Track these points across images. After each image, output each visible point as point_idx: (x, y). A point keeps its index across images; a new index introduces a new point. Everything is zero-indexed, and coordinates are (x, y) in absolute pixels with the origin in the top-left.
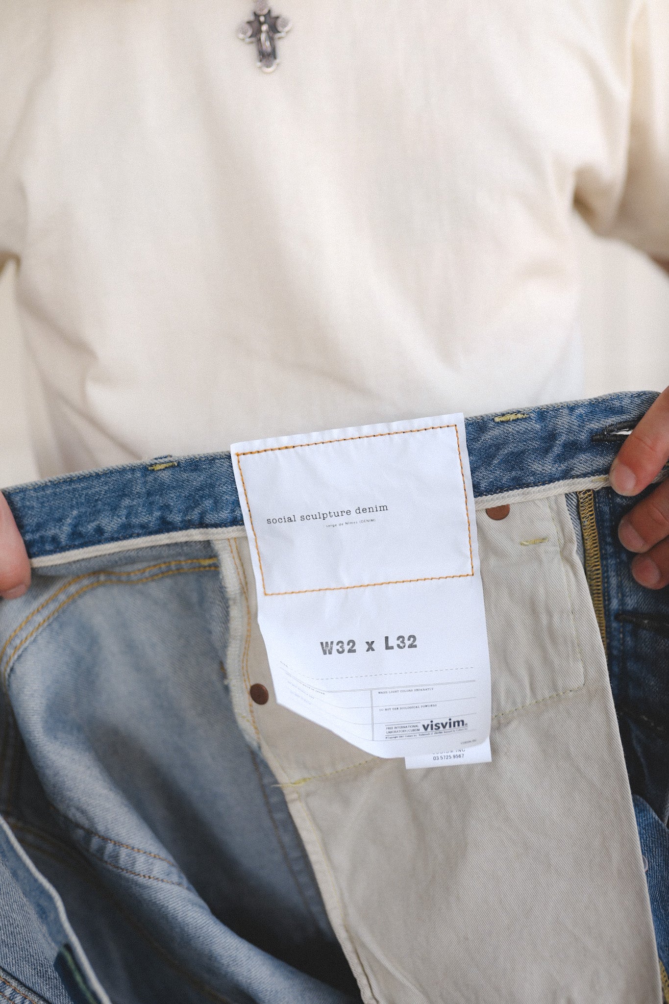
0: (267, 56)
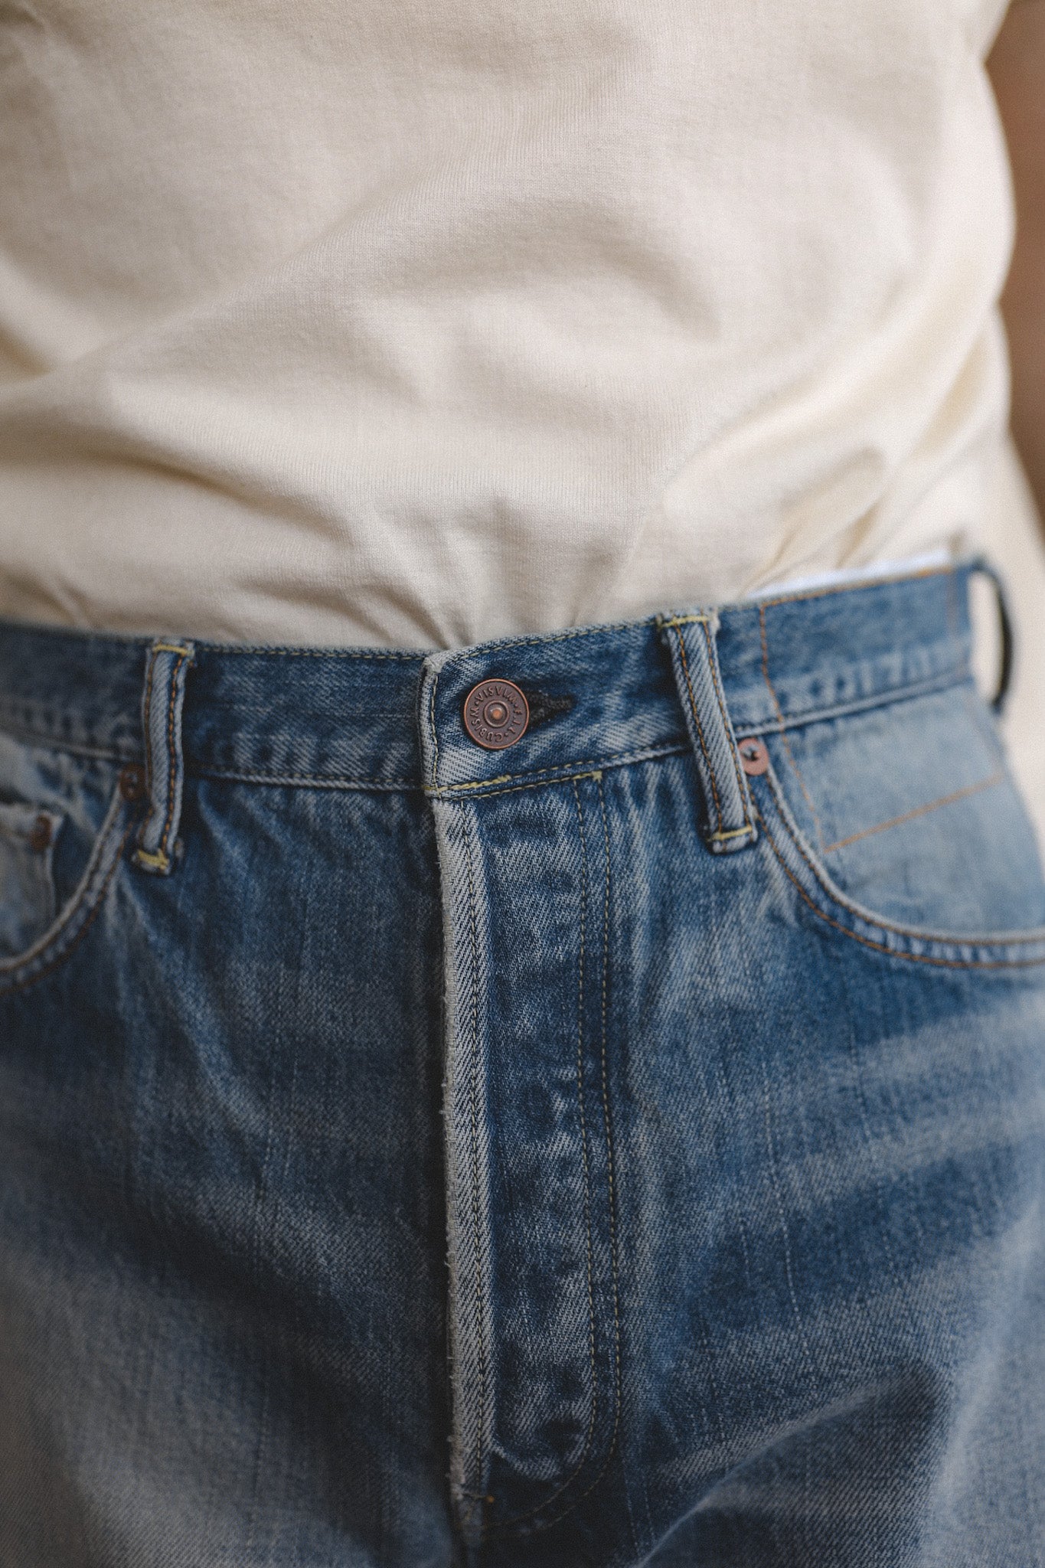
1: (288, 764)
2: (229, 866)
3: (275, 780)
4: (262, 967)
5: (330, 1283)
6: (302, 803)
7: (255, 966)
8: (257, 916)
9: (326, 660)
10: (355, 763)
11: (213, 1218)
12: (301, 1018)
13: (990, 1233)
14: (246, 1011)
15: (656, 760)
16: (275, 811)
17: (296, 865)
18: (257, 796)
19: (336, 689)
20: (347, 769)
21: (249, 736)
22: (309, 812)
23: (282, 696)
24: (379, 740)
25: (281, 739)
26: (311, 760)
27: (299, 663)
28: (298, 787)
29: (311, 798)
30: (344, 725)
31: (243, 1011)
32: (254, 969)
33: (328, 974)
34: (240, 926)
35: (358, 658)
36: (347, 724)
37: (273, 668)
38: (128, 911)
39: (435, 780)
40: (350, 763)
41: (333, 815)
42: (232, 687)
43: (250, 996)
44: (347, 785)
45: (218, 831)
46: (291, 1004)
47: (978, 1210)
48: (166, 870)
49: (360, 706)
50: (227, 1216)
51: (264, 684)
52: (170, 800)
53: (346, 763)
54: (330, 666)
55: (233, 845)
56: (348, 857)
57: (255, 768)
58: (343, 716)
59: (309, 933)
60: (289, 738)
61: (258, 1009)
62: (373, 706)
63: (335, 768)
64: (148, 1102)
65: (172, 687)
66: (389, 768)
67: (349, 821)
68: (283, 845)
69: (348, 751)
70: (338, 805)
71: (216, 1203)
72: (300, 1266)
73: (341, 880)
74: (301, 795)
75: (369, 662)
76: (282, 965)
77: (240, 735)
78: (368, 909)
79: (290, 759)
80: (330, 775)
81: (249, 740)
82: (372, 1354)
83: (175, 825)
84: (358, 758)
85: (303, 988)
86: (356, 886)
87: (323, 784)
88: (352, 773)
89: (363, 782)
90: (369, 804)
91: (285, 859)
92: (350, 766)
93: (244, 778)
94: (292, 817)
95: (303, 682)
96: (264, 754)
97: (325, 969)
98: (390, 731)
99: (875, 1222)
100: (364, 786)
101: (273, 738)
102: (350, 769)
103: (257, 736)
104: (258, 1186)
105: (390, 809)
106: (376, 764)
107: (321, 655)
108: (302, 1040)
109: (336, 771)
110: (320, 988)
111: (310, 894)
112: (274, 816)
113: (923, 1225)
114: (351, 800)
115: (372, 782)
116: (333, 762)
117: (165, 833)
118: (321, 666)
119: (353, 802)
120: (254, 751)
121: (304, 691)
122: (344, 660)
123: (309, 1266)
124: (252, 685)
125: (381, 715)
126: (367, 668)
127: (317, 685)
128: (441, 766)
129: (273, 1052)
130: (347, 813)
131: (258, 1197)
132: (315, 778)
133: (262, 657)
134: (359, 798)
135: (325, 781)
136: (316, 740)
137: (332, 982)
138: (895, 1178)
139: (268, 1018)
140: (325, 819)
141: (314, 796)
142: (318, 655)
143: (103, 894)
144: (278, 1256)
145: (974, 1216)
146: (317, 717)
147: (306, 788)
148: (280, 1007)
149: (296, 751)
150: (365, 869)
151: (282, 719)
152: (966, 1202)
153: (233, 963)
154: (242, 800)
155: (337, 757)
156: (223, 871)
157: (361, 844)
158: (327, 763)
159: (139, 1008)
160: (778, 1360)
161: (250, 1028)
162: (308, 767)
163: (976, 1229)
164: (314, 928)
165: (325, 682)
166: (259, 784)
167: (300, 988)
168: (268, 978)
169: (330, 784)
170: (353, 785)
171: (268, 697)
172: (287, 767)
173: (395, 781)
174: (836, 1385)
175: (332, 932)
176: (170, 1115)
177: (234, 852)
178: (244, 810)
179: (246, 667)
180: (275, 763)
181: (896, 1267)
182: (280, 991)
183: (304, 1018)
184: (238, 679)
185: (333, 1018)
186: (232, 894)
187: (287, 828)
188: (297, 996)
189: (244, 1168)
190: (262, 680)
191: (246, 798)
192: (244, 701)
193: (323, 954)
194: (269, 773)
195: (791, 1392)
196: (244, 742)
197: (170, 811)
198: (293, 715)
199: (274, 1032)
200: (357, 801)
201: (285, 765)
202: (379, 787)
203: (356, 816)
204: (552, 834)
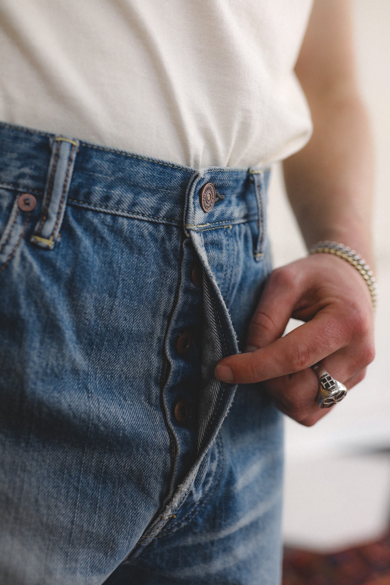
1: (117, 205)
2: (85, 248)
3: (109, 211)
4: (98, 296)
5: (126, 430)
6: (121, 224)
7: (94, 295)
8: (97, 273)
9: (143, 161)
10: (148, 209)
11: (70, 409)
12: (112, 319)
14: (87, 316)
15: (244, 223)
16: (107, 226)
17: (116, 251)
18: (98, 218)
19: (146, 175)
20: (144, 211)
21: (101, 189)
22: (124, 228)
23: (121, 173)
24: (159, 200)
25: (117, 193)
26: (129, 204)
27: (130, 160)
28: (120, 216)
29: (126, 222)
30: (145, 191)
31: (86, 315)
32: (94, 297)
33: (127, 300)
34: (90, 277)
35: (156, 163)
36: (147, 191)
37: (118, 160)
38: (27, 265)
39: (193, 222)
40: (146, 208)
41: (135, 230)
42: (96, 165)
43: (90, 309)
44: (142, 218)
45: (79, 231)
46: (108, 313)
48: (52, 246)
49: (155, 184)
50: (77, 407)
51: (112, 166)
52: (59, 214)
53: (144, 208)
54: (144, 164)
55: (86, 239)
56: (140, 250)
57: (100, 204)
58: (146, 187)
59: (121, 282)
60: (121, 193)
61: (93, 315)
62: (160, 185)
63: (139, 209)
64: (36, 359)
65: (70, 159)
66: (163, 213)
67: (142, 234)
68: (110, 242)
69: (146, 203)
70: (138, 226)
71: (71, 402)
72: (112, 424)
73: (136, 260)
74: (120, 220)
75: (161, 166)
76: (107, 296)
77: (97, 188)
78: (147, 273)
79: (119, 202)
80: (135, 212)
81: (101, 191)
82: (140, 457)
83: (60, 226)
84: (150, 207)
85: (116, 306)
86: (144, 263)
87: (132, 216)
88: (145, 213)
89: (150, 217)
90: (151, 228)
91: (111, 248)
92: (146, 210)
93: (93, 208)
94: (115, 229)
95: (131, 169)
96: (106, 198)
97: (126, 298)
98: (164, 198)
100: (150, 220)
101: (113, 192)
102: (146, 211)
103: (105, 190)
104: (88, 393)
105: (159, 231)
106: (157, 210)
107: (141, 159)
108: (111, 329)
109: (139, 211)
110: (123, 306)
111: (123, 265)
112: (106, 228)
114: (144, 225)
115: (153, 218)
116: (139, 207)
117: (54, 229)
118: (140, 163)
119: (145, 226)
120: (102, 196)
121: (132, 173)
122: (151, 163)
123: (116, 424)
124: (107, 166)
125: (162, 190)
126: (160, 168)
127: (138, 171)
128: (195, 216)
129: (96, 334)
130: (142, 230)
131: (89, 397)
132: (128, 213)
133: (113, 154)
134: (147, 224)
135: (133, 215)
136: (133, 196)
137: (128, 304)
139: (96, 319)
140: (131, 232)
141: (127, 221)
142: (140, 158)
143: (12, 256)
144: (102, 422)
146: (134, 186)
147: (123, 217)
148: (103, 314)
149: (123, 199)
150: (148, 256)
151: (118, 184)
153: (85, 294)
154: (91, 218)
155: (141, 205)
156: (82, 250)
157: (147, 245)
158: (136, 207)
159: (33, 313)
161: (88, 323)
162: (127, 208)
164: (123, 280)
165: (141, 171)
166: (101, 212)
167: (114, 307)
168: (99, 301)
169: (136, 217)
170: (145, 219)
171: (113, 173)
172: (117, 206)
173: (163, 219)
175: (131, 282)
176: (47, 365)
177: (86, 242)
178: (92, 223)
179: (104, 157)
180: (111, 203)
182: (105, 307)
183: (114, 320)
184: (100, 162)
185: (126, 320)
186: (87, 261)
187: (112, 234)
188: (112, 310)
189: (80, 386)
190: (112, 164)
191: (93, 218)
192: (101, 172)
193: (126, 292)
194: (106, 207)
196: (98, 191)
197: (58, 218)
198: (123, 183)
199: (98, 326)
200: (146, 226)
201: (116, 205)
202: (156, 220)
203: (146, 232)
204: (221, 249)
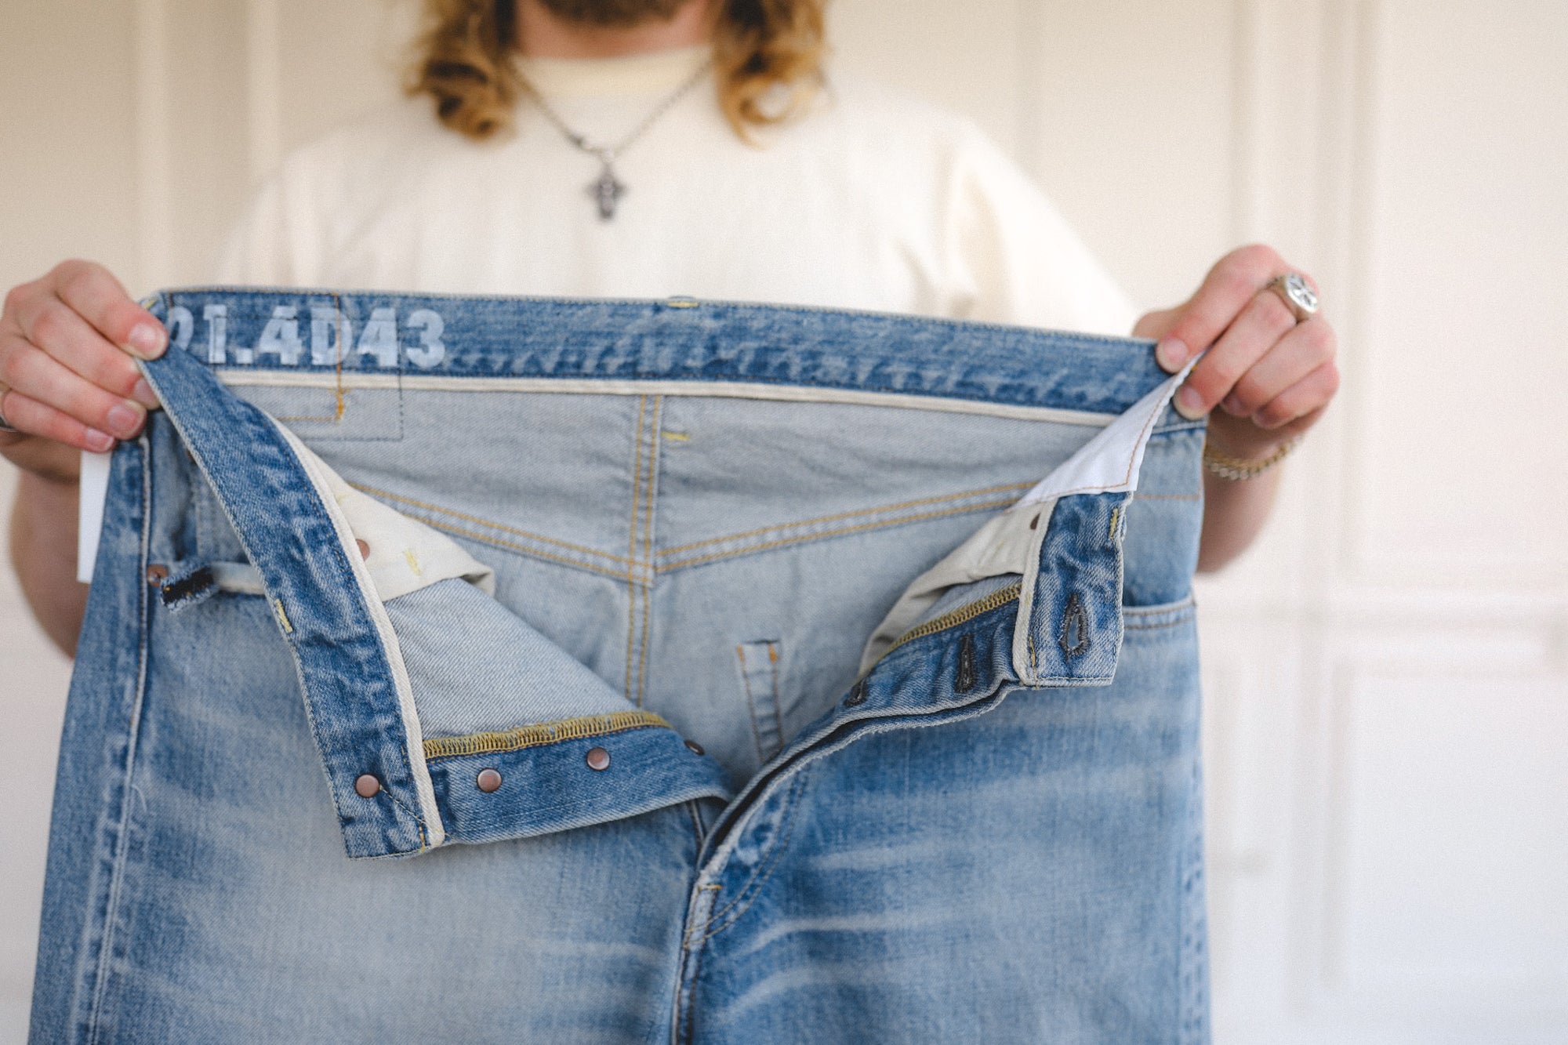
0: (606, 214)
13: (1033, 773)
47: (1030, 759)
99: (966, 752)
113: (995, 760)
138: (982, 729)
145: (1027, 762)
152: (1025, 753)
160: (888, 813)
163: (1025, 769)
174: (918, 834)
181: (971, 779)
195: (891, 831)
